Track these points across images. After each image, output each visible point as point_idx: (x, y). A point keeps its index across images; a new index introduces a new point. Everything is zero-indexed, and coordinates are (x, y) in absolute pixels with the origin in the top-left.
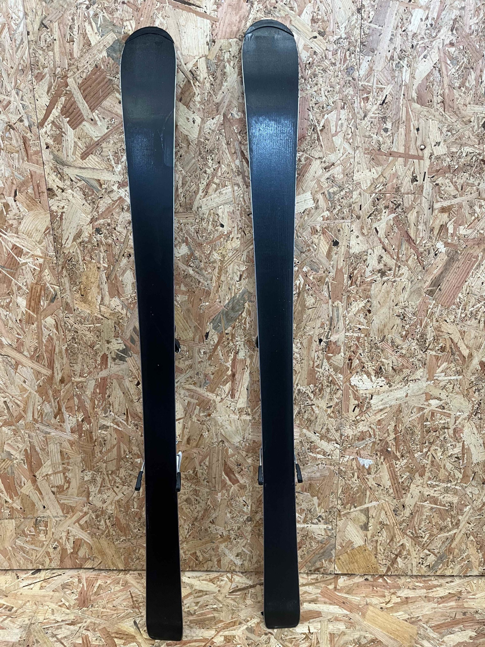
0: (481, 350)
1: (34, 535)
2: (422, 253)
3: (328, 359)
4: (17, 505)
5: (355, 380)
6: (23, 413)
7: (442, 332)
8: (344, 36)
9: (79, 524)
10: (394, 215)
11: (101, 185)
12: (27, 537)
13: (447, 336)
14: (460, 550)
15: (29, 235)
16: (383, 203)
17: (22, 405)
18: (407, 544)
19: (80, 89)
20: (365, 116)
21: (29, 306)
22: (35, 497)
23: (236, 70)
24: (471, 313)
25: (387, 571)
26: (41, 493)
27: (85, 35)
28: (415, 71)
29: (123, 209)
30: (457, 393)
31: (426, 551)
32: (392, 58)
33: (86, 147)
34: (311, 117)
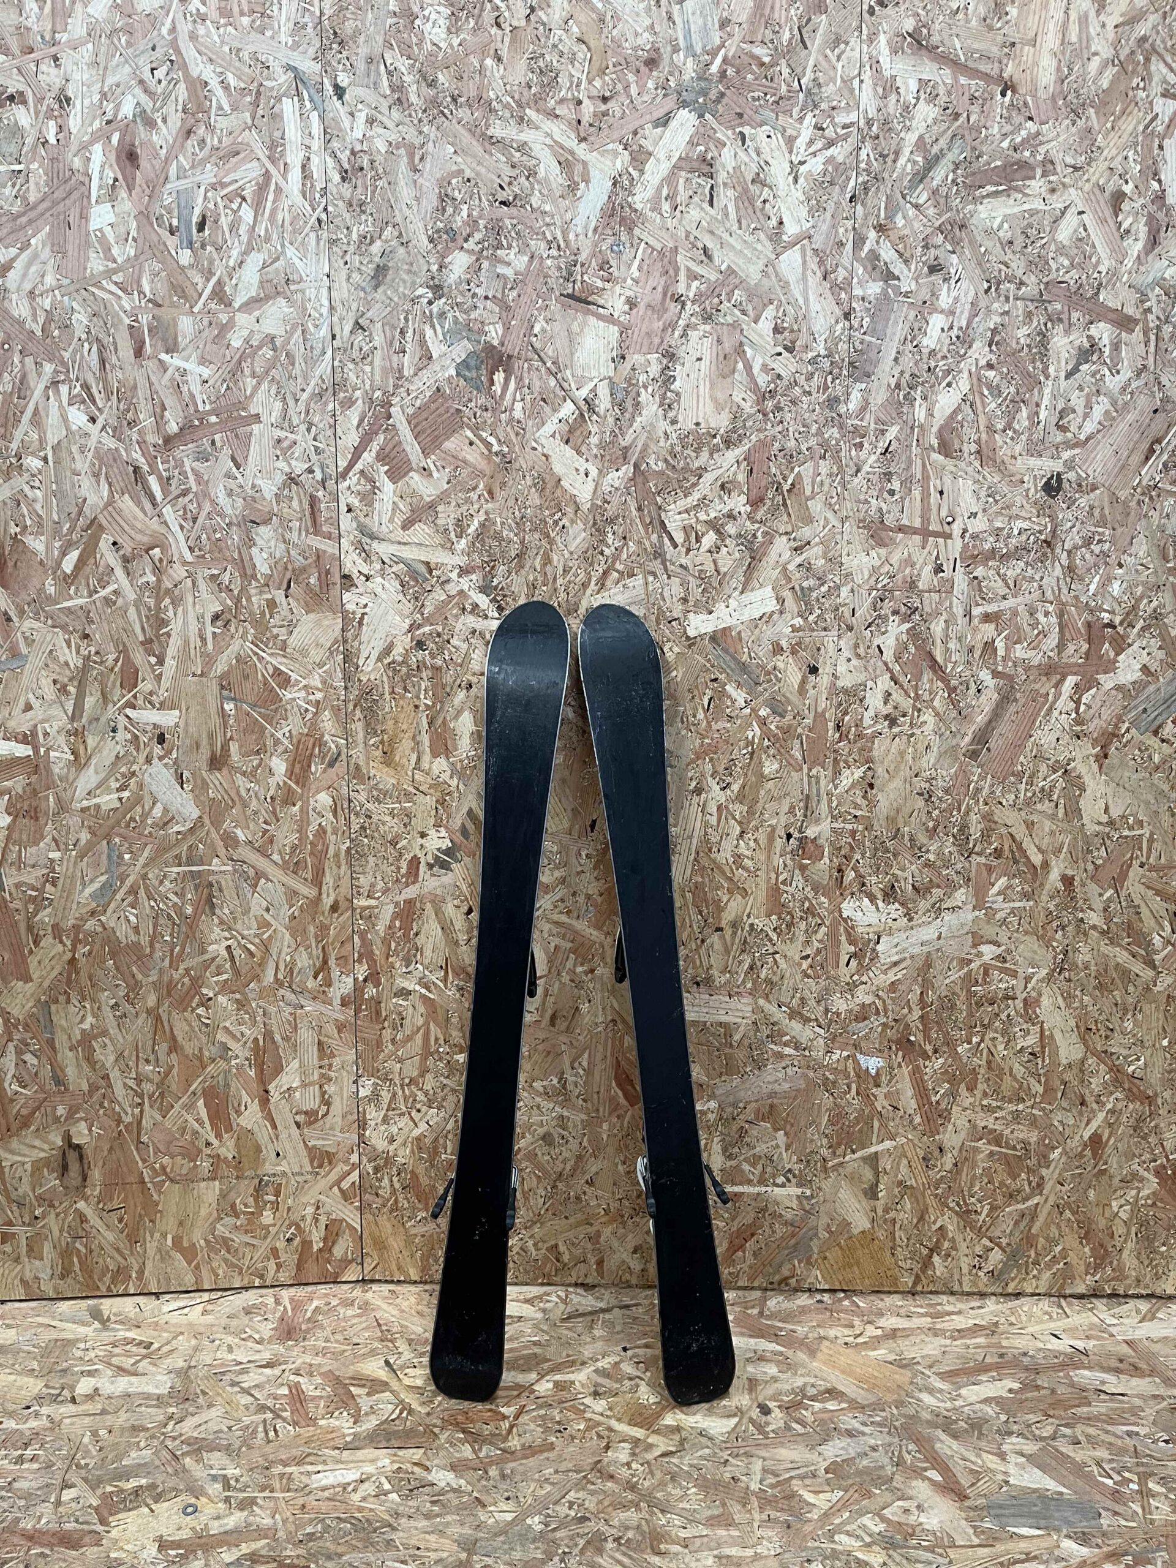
0: (1062, 856)
1: (252, 1213)
2: (955, 688)
3: (803, 868)
4: (227, 1149)
5: (848, 908)
6: (256, 968)
7: (996, 823)
8: (823, 352)
9: (340, 1189)
10: (907, 625)
11: (430, 571)
12: (237, 1216)
13: (1003, 831)
14: (1047, 1239)
15: (304, 653)
16: (887, 607)
17: (258, 954)
18: (950, 1227)
19: (409, 423)
20: (858, 471)
21: (290, 773)
22: (263, 1134)
23: (657, 399)
24: (1043, 789)
25: (915, 1284)
26: (274, 1127)
27: (423, 343)
28: (934, 405)
29: (464, 609)
30: (1026, 933)
31: (985, 1242)
32: (898, 386)
33: (412, 511)
34: (773, 470)
